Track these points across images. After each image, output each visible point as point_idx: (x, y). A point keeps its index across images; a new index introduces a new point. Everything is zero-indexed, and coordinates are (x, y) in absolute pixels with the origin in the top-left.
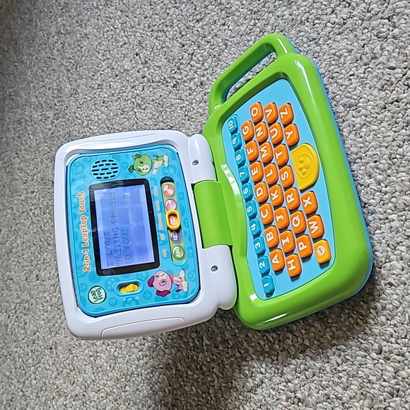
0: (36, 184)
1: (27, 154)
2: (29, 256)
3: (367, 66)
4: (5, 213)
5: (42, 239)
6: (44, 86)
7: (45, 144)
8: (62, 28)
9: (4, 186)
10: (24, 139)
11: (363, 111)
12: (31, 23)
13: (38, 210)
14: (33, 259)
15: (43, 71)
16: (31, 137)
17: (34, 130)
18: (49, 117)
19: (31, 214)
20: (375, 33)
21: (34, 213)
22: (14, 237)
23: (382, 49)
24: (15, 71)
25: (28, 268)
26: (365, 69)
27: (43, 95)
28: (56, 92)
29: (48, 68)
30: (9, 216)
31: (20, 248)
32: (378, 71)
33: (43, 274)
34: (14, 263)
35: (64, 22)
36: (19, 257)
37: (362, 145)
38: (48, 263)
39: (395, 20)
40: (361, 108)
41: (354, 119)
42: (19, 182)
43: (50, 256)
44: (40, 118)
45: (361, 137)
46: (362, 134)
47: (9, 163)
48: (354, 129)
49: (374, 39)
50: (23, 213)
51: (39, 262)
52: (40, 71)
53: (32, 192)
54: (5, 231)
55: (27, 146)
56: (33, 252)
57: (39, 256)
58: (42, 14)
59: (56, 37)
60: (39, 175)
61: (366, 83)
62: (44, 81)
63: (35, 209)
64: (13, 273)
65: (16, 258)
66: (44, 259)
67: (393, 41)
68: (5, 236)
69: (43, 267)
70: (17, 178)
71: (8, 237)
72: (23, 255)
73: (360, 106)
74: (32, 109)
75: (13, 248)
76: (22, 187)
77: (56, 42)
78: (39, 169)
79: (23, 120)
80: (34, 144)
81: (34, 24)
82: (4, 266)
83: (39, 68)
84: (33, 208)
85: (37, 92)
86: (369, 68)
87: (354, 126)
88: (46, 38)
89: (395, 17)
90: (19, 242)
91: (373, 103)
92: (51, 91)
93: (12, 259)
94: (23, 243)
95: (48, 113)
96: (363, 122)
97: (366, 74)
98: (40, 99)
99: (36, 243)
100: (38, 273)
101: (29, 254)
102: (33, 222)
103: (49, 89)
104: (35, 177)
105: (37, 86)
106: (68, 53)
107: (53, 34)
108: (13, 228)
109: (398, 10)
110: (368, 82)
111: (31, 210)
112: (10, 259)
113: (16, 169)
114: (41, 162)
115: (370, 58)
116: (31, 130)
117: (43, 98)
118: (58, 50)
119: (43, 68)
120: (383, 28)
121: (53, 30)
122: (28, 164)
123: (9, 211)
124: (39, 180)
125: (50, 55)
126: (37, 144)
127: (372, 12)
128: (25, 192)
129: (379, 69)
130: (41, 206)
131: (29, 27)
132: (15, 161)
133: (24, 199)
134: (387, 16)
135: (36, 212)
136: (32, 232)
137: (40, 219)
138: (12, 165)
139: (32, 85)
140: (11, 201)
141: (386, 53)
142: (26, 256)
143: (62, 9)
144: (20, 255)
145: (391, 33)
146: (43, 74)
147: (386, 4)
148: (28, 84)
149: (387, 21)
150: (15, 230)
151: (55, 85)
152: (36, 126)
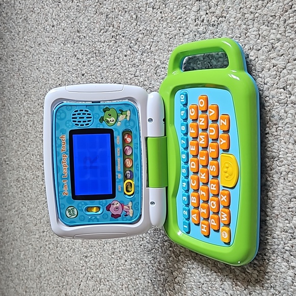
0: (44, 226)
1: (31, 204)
2: (55, 280)
3: (277, 126)
4: (28, 248)
5: (61, 267)
6: (28, 153)
7: (42, 196)
8: (29, 110)
9: (21, 228)
10: (24, 192)
11: (285, 162)
12: (4, 107)
13: (51, 245)
14: (59, 282)
15: (24, 142)
16: (30, 191)
17: (30, 186)
18: (39, 176)
19: (47, 248)
20: (276, 100)
21: (49, 248)
22: (39, 266)
23: (286, 112)
24: (3, 143)
25: (57, 289)
26: (277, 128)
27: (29, 160)
28: (38, 157)
29: (27, 139)
30: (31, 250)
31: (46, 274)
32: (287, 129)
33: (70, 293)
34: (45, 285)
35: (29, 105)
36: (48, 280)
37: (292, 188)
38: (71, 284)
39: (290, 89)
40: (282, 159)
41: (279, 168)
42: (31, 225)
43: (71, 279)
44: (33, 177)
45: (290, 182)
46: (291, 179)
47: (20, 211)
48: (282, 175)
49: (276, 105)
50: (41, 248)
51: (64, 284)
52: (22, 142)
53: (43, 232)
54: (32, 261)
55: (29, 198)
56: (57, 276)
57: (63, 279)
58: (11, 100)
59: (26, 117)
60: (44, 218)
61: (281, 140)
62: (27, 150)
63: (49, 244)
64: (47, 292)
65: (45, 281)
66: (68, 282)
67: (292, 106)
68: (33, 265)
69: (68, 287)
70: (29, 222)
71: (35, 265)
72: (51, 279)
73: (281, 158)
74: (24, 171)
75: (41, 274)
76: (34, 228)
77: (27, 121)
78: (43, 215)
79: (20, 179)
80: (34, 196)
81: (7, 108)
82: (39, 287)
83: (20, 140)
84: (47, 244)
85: (25, 158)
86: (279, 127)
87: (281, 174)
88: (19, 118)
89: (288, 87)
90: (44, 269)
91: (291, 155)
92: (35, 157)
93: (43, 282)
94: (48, 270)
95: (37, 173)
96: (287, 170)
97: (279, 133)
98: (28, 163)
99: (58, 270)
100: (65, 292)
101: (55, 278)
102: (50, 254)
103: (33, 155)
104: (42, 221)
105: (22, 153)
106: (39, 128)
107: (24, 115)
108: (37, 259)
109: (289, 82)
110: (282, 138)
111: (46, 245)
112: (41, 282)
113: (26, 215)
114: (43, 209)
115: (278, 119)
116: (29, 186)
117: (30, 162)
118: (31, 126)
119: (24, 140)
120: (281, 96)
121: (23, 112)
122: (34, 212)
123: (30, 246)
124: (46, 222)
125: (26, 130)
126: (36, 196)
127: (268, 84)
128: (37, 232)
129: (288, 127)
130: (53, 242)
131: (4, 110)
132: (23, 209)
133: (38, 237)
134: (282, 87)
135: (51, 247)
136: (52, 262)
137: (55, 252)
138: (21, 212)
139: (19, 153)
140: (29, 239)
141: (290, 115)
142: (53, 280)
143: (24, 96)
144: (48, 279)
145: (289, 99)
146: (24, 144)
147: (278, 77)
148: (16, 152)
149: (282, 90)
150: (39, 260)
151: (37, 152)
152: (31, 183)
